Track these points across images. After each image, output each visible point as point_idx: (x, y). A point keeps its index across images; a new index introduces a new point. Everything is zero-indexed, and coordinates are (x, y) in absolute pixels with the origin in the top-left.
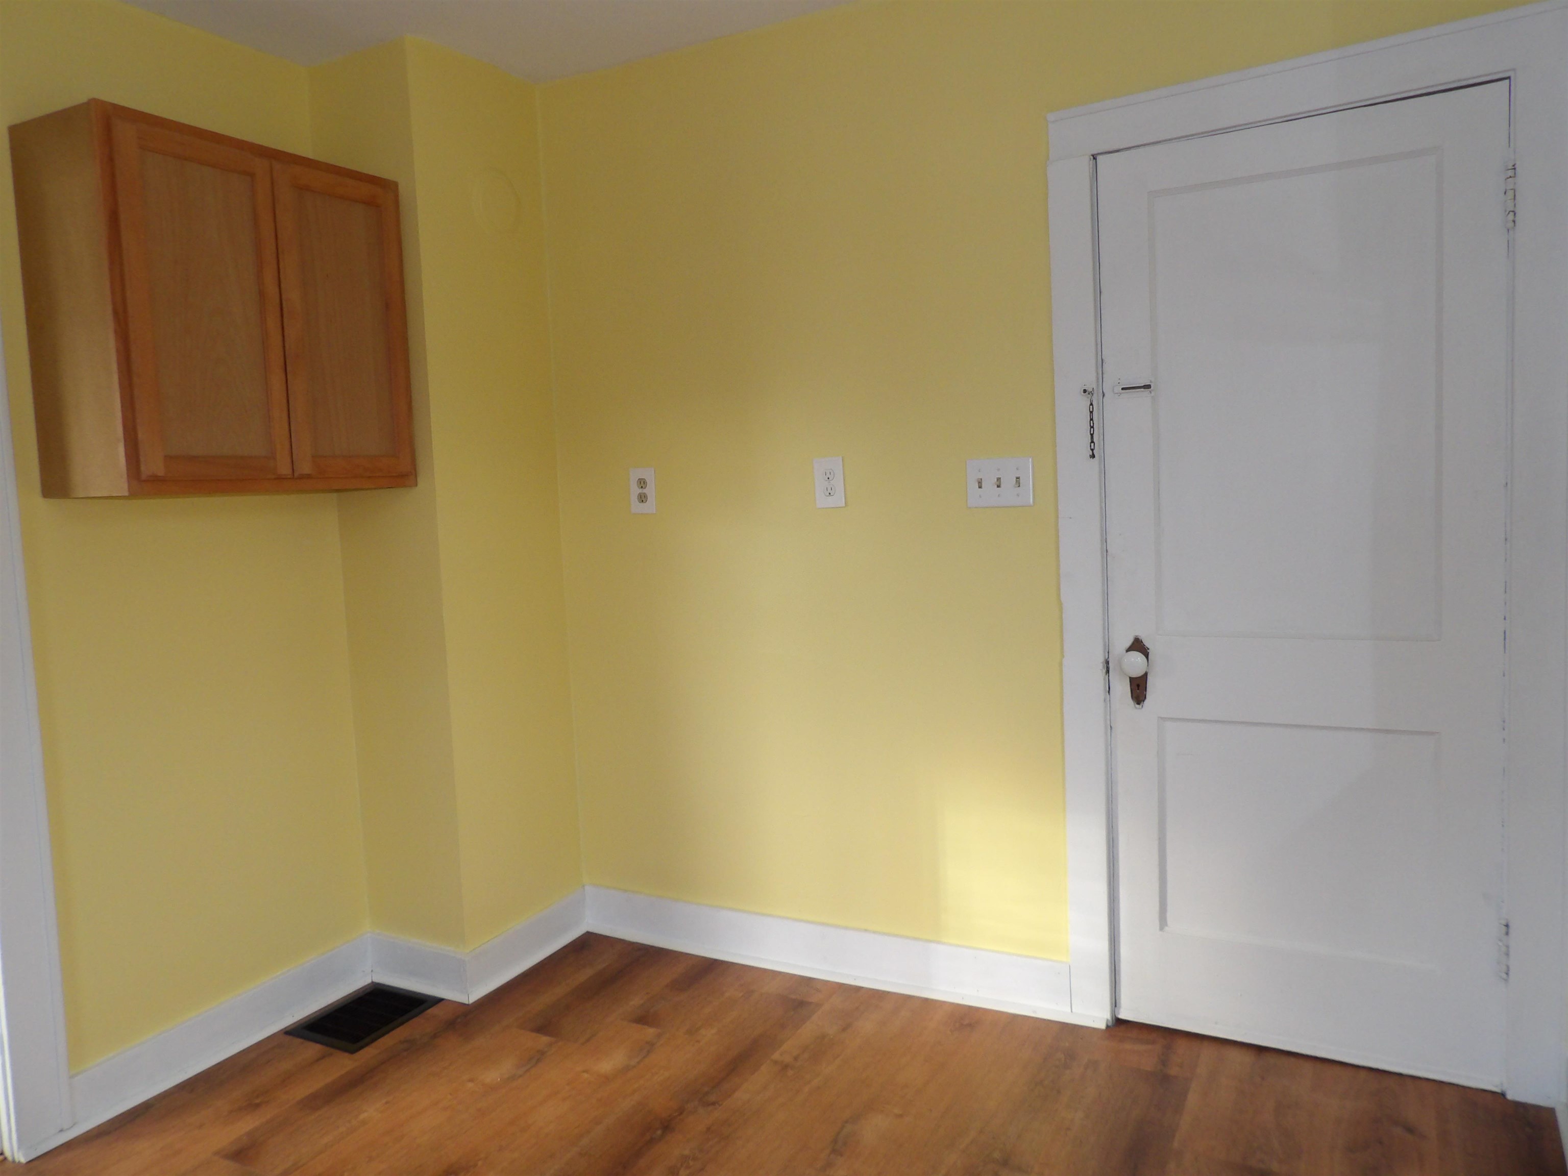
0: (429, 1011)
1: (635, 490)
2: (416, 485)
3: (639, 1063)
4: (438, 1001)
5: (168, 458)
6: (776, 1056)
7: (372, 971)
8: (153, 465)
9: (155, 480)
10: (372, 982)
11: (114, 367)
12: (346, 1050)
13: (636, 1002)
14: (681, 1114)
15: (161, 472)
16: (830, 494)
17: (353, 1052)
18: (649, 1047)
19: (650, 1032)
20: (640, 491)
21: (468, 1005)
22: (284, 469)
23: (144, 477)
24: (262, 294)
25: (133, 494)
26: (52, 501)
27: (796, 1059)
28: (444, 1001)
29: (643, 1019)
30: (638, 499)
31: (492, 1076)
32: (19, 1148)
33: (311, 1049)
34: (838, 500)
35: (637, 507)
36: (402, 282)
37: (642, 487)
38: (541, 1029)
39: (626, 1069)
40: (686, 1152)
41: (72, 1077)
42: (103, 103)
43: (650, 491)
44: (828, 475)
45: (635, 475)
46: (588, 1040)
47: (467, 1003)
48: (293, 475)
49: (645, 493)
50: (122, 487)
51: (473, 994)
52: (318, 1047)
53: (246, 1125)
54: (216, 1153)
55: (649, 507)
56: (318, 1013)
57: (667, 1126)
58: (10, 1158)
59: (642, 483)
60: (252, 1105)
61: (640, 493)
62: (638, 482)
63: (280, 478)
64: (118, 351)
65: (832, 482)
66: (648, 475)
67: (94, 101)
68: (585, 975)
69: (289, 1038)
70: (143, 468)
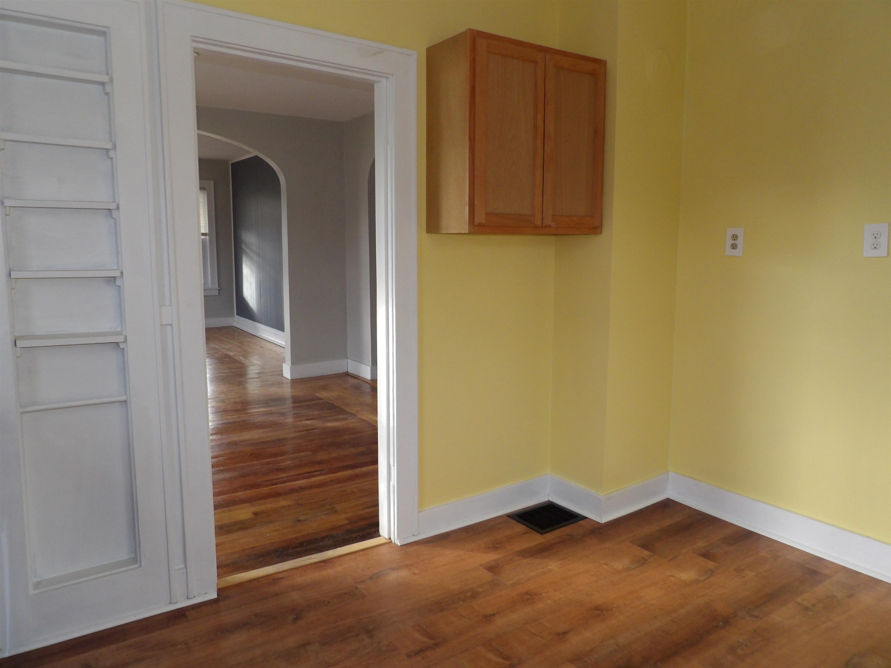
0: (580, 522)
1: (730, 242)
2: (601, 233)
3: (705, 580)
4: (584, 518)
5: (487, 214)
6: (799, 600)
7: (549, 495)
8: (480, 218)
9: (480, 225)
10: (549, 500)
11: (467, 167)
12: (538, 532)
13: (701, 544)
14: (735, 616)
15: (483, 221)
16: (875, 248)
17: (542, 534)
18: (711, 572)
19: (711, 564)
20: (733, 242)
21: (601, 524)
22: (538, 222)
23: (476, 224)
24: (535, 127)
25: (470, 233)
26: (429, 234)
27: (813, 605)
28: (587, 519)
29: (706, 555)
30: (731, 246)
31: (618, 565)
32: (398, 538)
33: (521, 528)
34: (882, 251)
35: (729, 251)
36: (604, 119)
37: (734, 240)
38: (644, 546)
39: (697, 581)
40: (741, 640)
41: (419, 512)
42: (473, 30)
43: (739, 242)
44: (876, 235)
45: (730, 232)
46: (672, 559)
47: (601, 522)
48: (542, 226)
49: (736, 244)
50: (465, 229)
51: (605, 519)
52: (524, 527)
53: (492, 557)
54: (481, 565)
55: (737, 252)
56: (522, 510)
57: (727, 621)
58: (393, 542)
59: (735, 237)
60: (495, 547)
61: (733, 243)
62: (732, 236)
63: (536, 227)
64: (469, 159)
65: (878, 240)
66: (740, 232)
67: (470, 29)
68: (667, 522)
69: (509, 519)
70: (476, 219)
